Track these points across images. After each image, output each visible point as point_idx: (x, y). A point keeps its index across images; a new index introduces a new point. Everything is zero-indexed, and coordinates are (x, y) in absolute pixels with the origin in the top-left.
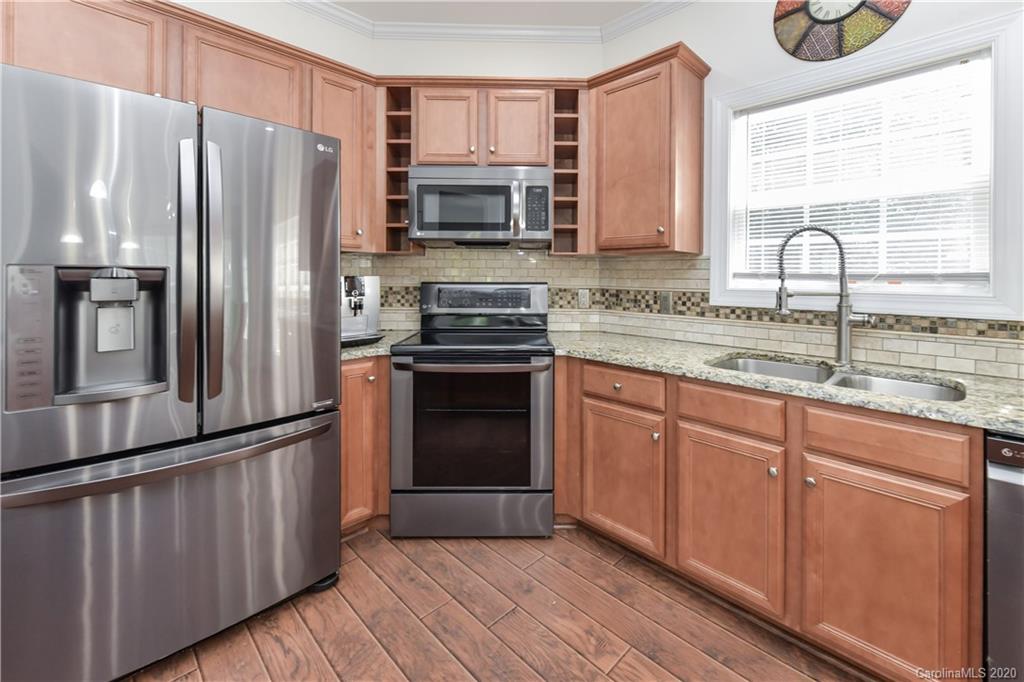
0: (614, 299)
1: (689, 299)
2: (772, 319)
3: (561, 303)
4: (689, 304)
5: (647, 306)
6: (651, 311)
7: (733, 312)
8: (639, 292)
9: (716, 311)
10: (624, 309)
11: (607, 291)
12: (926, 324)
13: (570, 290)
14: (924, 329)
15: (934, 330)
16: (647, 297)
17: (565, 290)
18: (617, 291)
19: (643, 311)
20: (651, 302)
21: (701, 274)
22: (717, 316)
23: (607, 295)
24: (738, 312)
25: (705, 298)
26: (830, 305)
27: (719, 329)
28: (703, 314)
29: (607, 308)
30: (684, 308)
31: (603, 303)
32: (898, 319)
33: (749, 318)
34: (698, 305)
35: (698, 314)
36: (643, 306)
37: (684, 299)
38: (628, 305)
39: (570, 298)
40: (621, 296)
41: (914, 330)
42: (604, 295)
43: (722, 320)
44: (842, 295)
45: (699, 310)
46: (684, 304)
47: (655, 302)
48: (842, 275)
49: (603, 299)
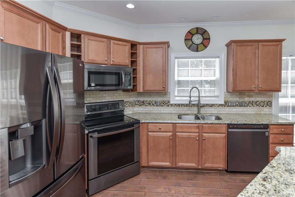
0: (142, 103)
1: (165, 102)
2: (184, 106)
3: (126, 106)
4: (165, 104)
5: (153, 105)
6: (154, 106)
7: (176, 105)
8: (151, 101)
9: (172, 105)
10: (146, 106)
11: (140, 101)
12: (211, 105)
13: (129, 102)
14: (210, 106)
15: (212, 106)
16: (153, 102)
17: (128, 102)
18: (143, 101)
19: (152, 106)
20: (154, 104)
21: (168, 96)
22: (172, 106)
23: (140, 102)
24: (177, 105)
25: (169, 102)
26: (197, 102)
27: (172, 109)
28: (168, 106)
29: (139, 106)
30: (163, 105)
31: (138, 104)
32: (207, 105)
33: (179, 106)
34: (167, 104)
35: (167, 106)
36: (152, 105)
37: (164, 102)
38: (147, 105)
39: (129, 104)
40: (144, 102)
41: (209, 106)
42: (139, 102)
43: (173, 107)
44: (199, 101)
45: (167, 105)
46: (163, 104)
47: (155, 104)
48: (199, 97)
49: (138, 103)
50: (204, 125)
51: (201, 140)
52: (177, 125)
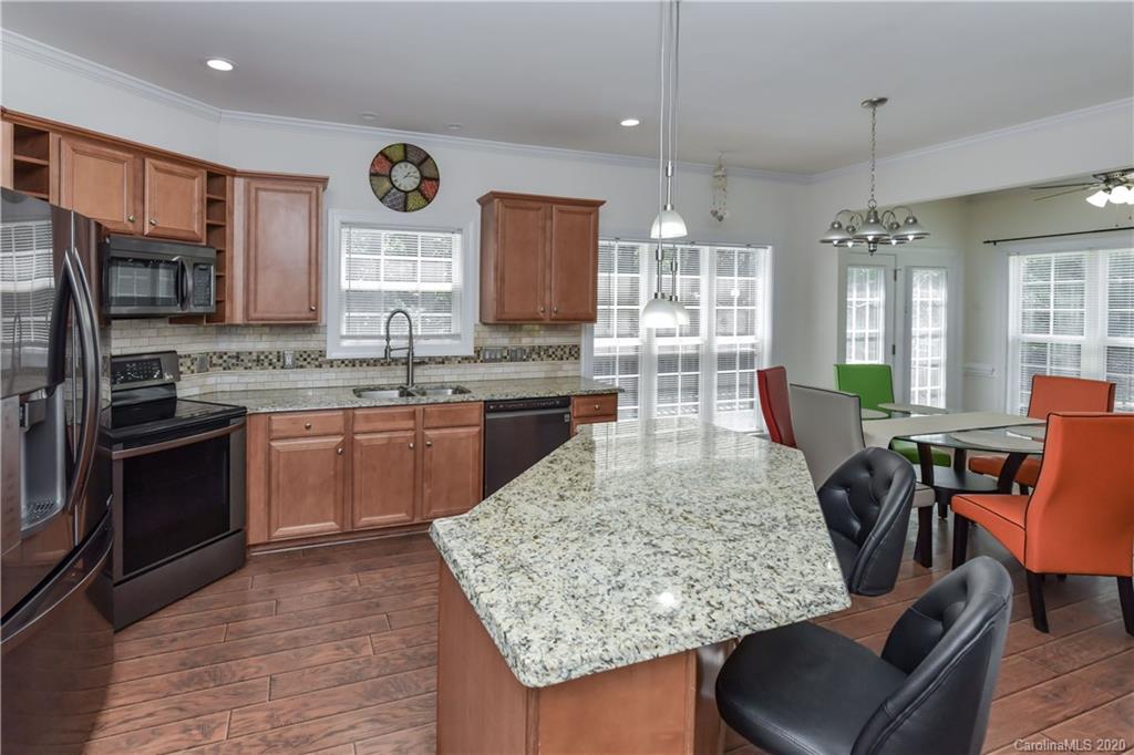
0: (234, 361)
1: (309, 356)
2: (368, 365)
3: (182, 369)
4: (309, 360)
5: (270, 364)
6: (274, 368)
7: (343, 362)
8: (263, 353)
9: (331, 363)
10: (246, 368)
11: (226, 354)
12: (440, 360)
13: (189, 356)
14: (440, 363)
15: (444, 363)
16: (270, 357)
17: (185, 356)
18: (238, 353)
19: (267, 369)
20: (275, 360)
21: (319, 337)
22: (332, 366)
23: (225, 357)
24: (347, 362)
25: (322, 353)
26: (403, 354)
27: (333, 375)
28: (320, 366)
29: (224, 369)
30: (305, 363)
31: (221, 365)
32: (430, 358)
33: (354, 366)
34: (317, 359)
35: (316, 366)
36: (266, 364)
37: (305, 356)
38: (250, 365)
39: (189, 364)
40: (242, 357)
41: (436, 363)
42: (221, 357)
43: (335, 369)
44: (411, 348)
45: (317, 363)
46: (305, 360)
47: (279, 360)
48: (411, 337)
49: (221, 361)
50: (428, 409)
51: (420, 448)
52: (357, 412)
